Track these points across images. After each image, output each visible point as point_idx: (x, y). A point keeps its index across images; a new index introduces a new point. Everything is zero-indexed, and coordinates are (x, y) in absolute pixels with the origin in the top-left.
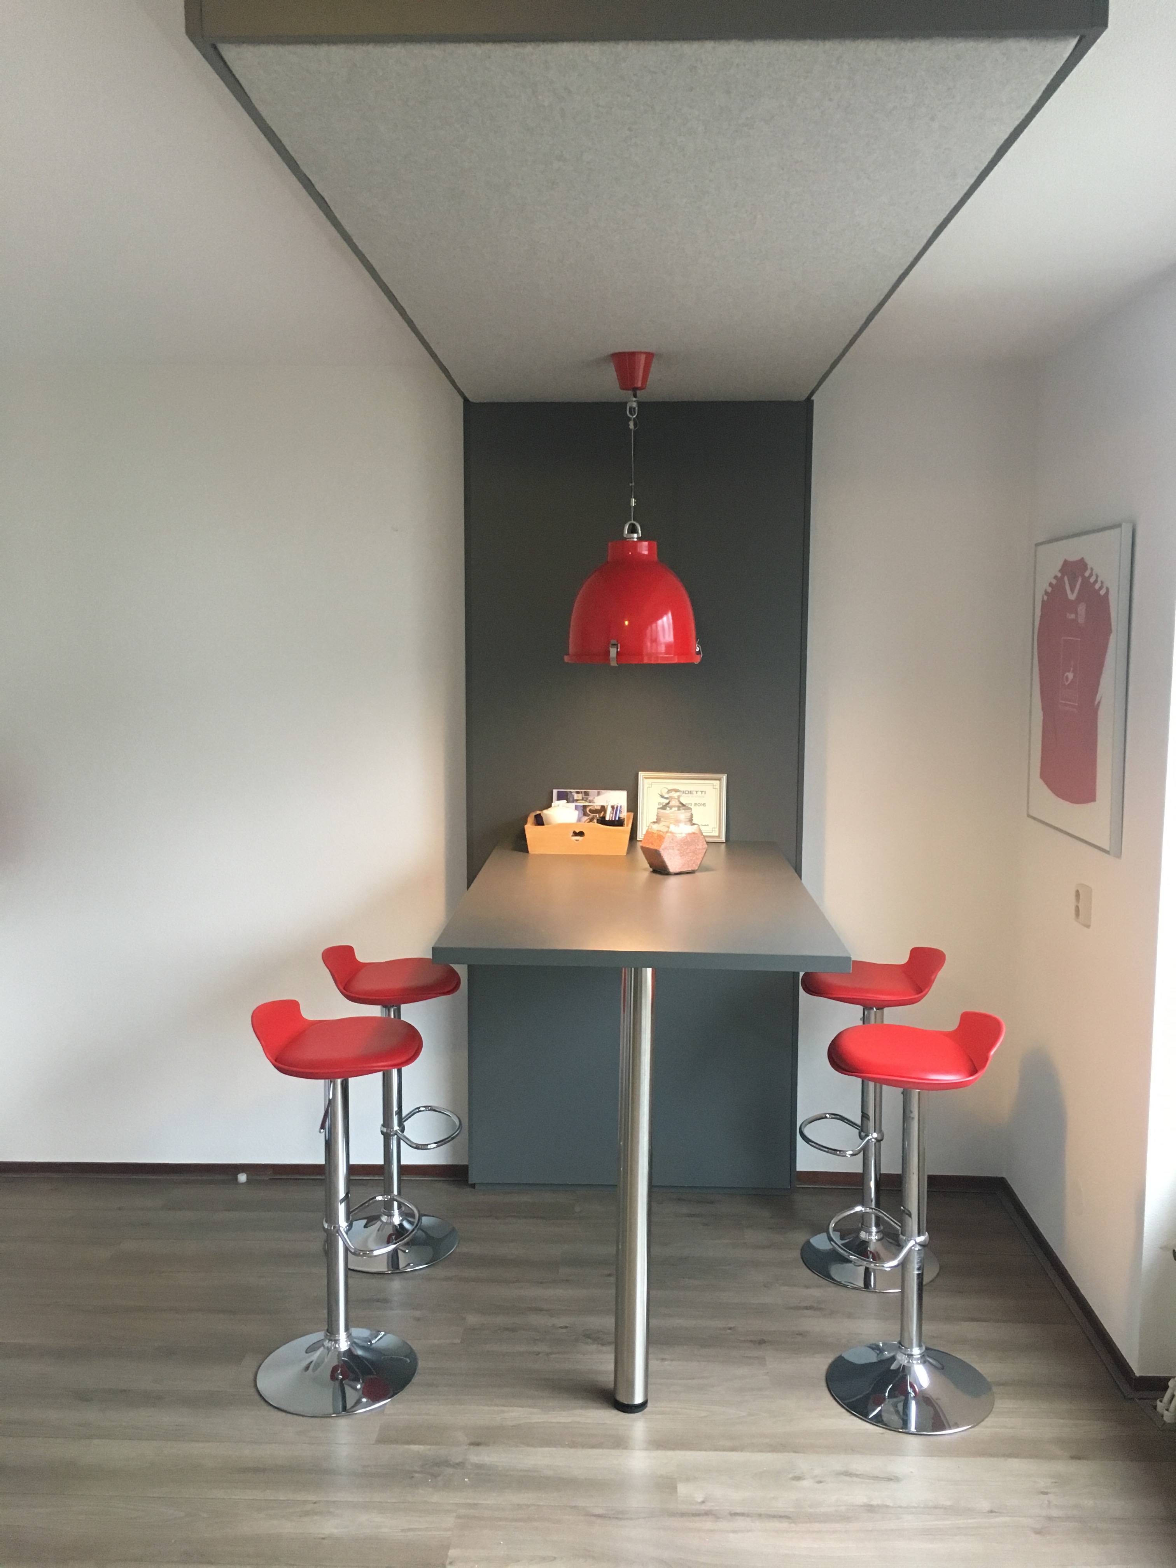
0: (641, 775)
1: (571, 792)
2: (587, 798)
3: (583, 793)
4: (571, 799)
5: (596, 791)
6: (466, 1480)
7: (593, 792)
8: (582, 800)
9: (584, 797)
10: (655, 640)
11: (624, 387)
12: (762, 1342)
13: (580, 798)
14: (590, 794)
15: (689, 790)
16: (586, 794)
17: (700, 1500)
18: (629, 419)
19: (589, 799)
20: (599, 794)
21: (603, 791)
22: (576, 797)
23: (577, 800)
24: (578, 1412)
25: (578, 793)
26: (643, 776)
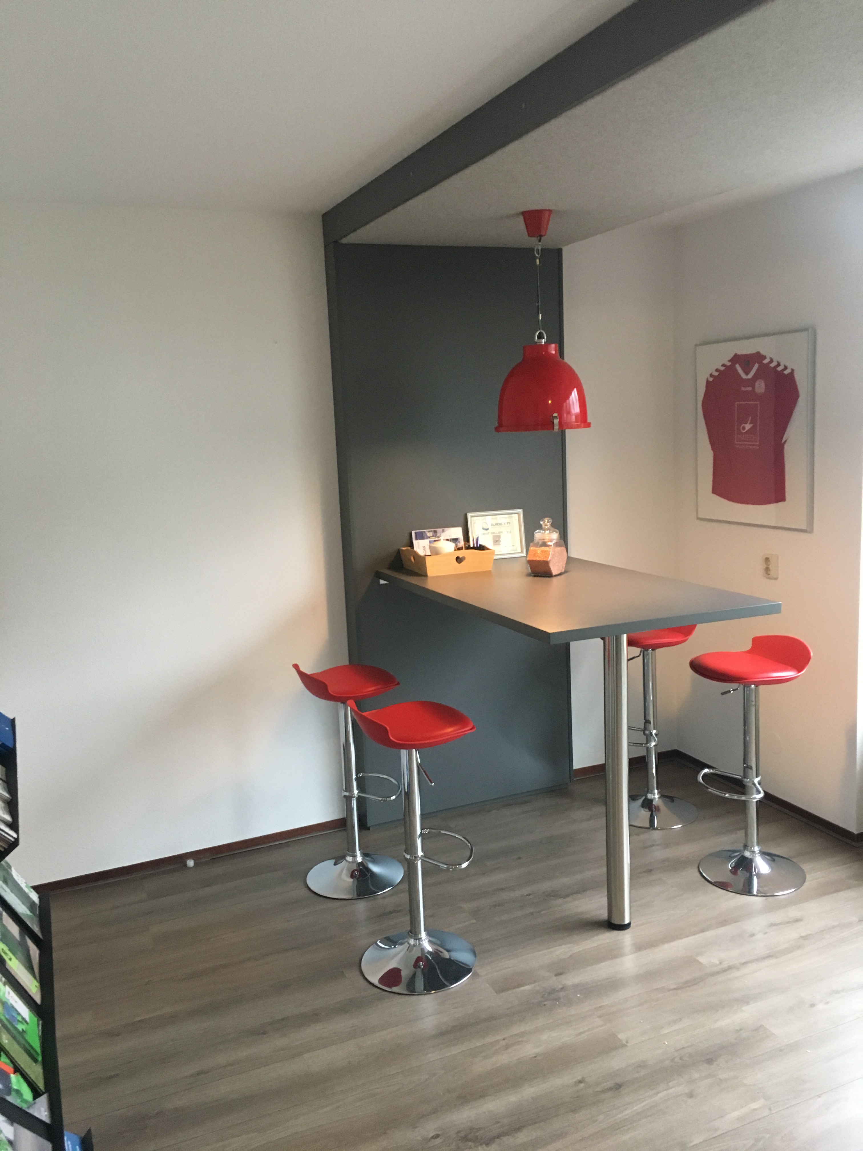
0: (469, 515)
1: (424, 532)
2: (436, 535)
3: (433, 531)
4: (426, 537)
5: (441, 530)
6: (579, 995)
7: (439, 530)
8: (433, 536)
9: (434, 534)
10: (569, 412)
11: (530, 235)
12: (650, 871)
13: (432, 535)
14: (437, 532)
15: (500, 523)
16: (435, 532)
17: (718, 962)
18: (536, 258)
19: (437, 535)
20: (443, 531)
21: (446, 529)
22: (429, 534)
23: (429, 537)
24: (596, 938)
25: (429, 532)
26: (470, 515)
